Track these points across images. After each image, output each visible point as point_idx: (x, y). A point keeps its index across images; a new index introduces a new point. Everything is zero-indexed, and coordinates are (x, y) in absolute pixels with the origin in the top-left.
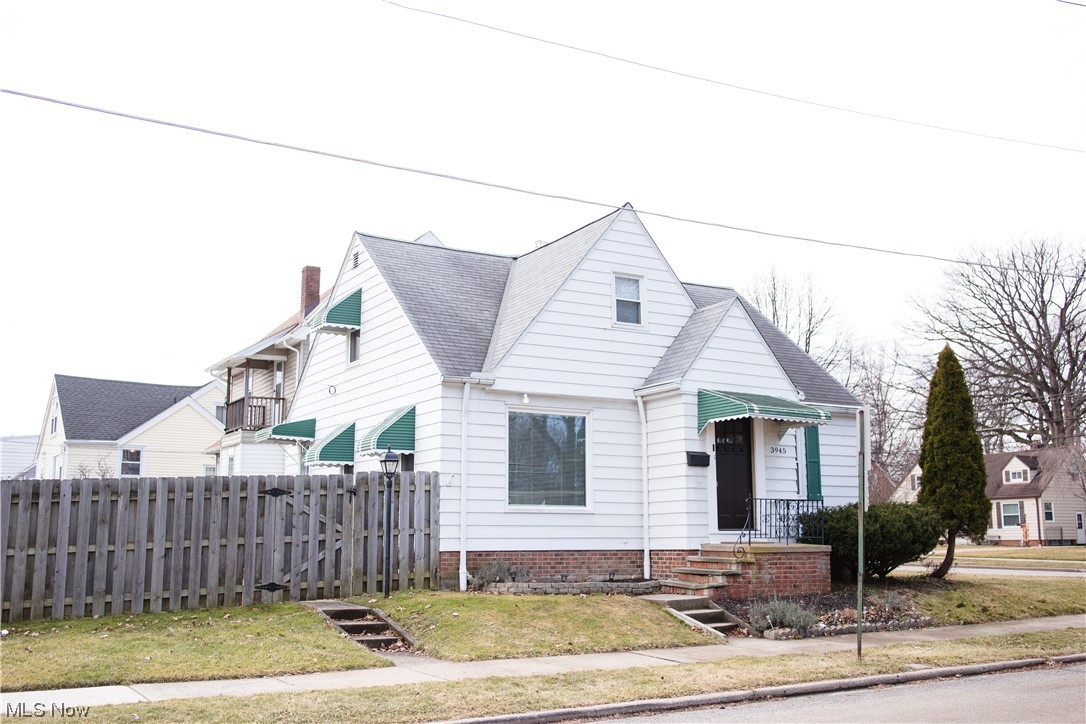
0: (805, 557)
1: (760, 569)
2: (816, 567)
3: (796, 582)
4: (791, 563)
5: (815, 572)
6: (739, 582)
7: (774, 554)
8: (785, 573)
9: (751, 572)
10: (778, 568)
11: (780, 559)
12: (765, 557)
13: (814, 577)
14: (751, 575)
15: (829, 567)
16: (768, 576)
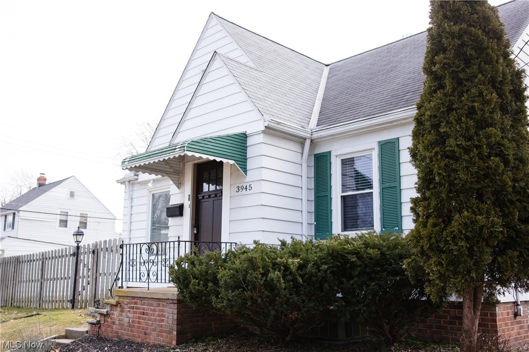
0: (155, 303)
1: (122, 311)
2: (164, 316)
3: (147, 329)
4: (144, 309)
5: (162, 321)
6: (107, 321)
7: (133, 298)
8: (139, 318)
9: (116, 313)
10: (135, 313)
11: (136, 303)
12: (126, 301)
13: (161, 326)
14: (115, 317)
15: (175, 317)
16: (126, 320)
